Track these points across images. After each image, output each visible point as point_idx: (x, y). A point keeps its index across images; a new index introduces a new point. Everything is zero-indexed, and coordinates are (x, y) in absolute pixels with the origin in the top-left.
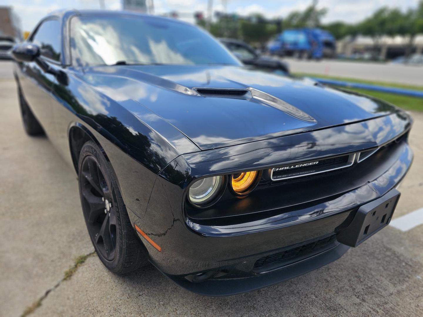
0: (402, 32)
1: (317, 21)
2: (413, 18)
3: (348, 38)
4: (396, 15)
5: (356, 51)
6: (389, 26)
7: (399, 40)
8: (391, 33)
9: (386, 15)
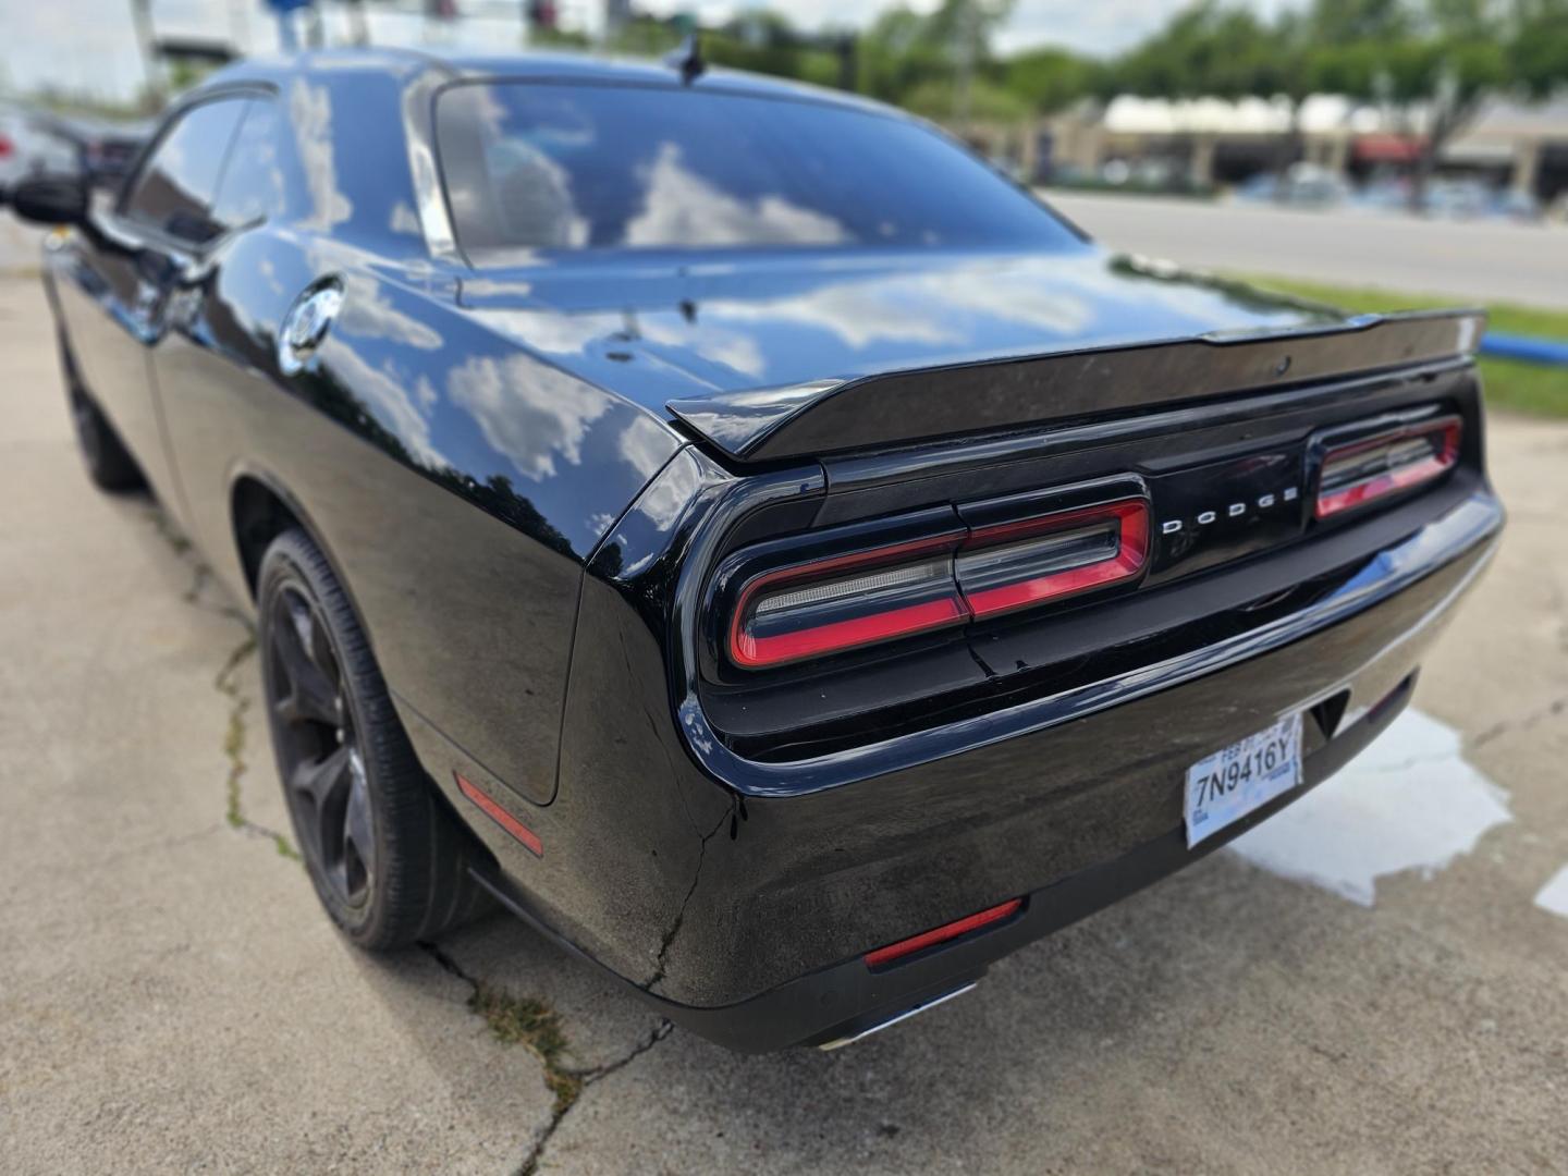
0: (1264, 87)
1: (979, 42)
2: (1300, 40)
3: (1084, 107)
4: (1241, 28)
5: (1113, 151)
6: (1222, 69)
7: (1254, 118)
8: (1229, 92)
9: (1210, 29)
